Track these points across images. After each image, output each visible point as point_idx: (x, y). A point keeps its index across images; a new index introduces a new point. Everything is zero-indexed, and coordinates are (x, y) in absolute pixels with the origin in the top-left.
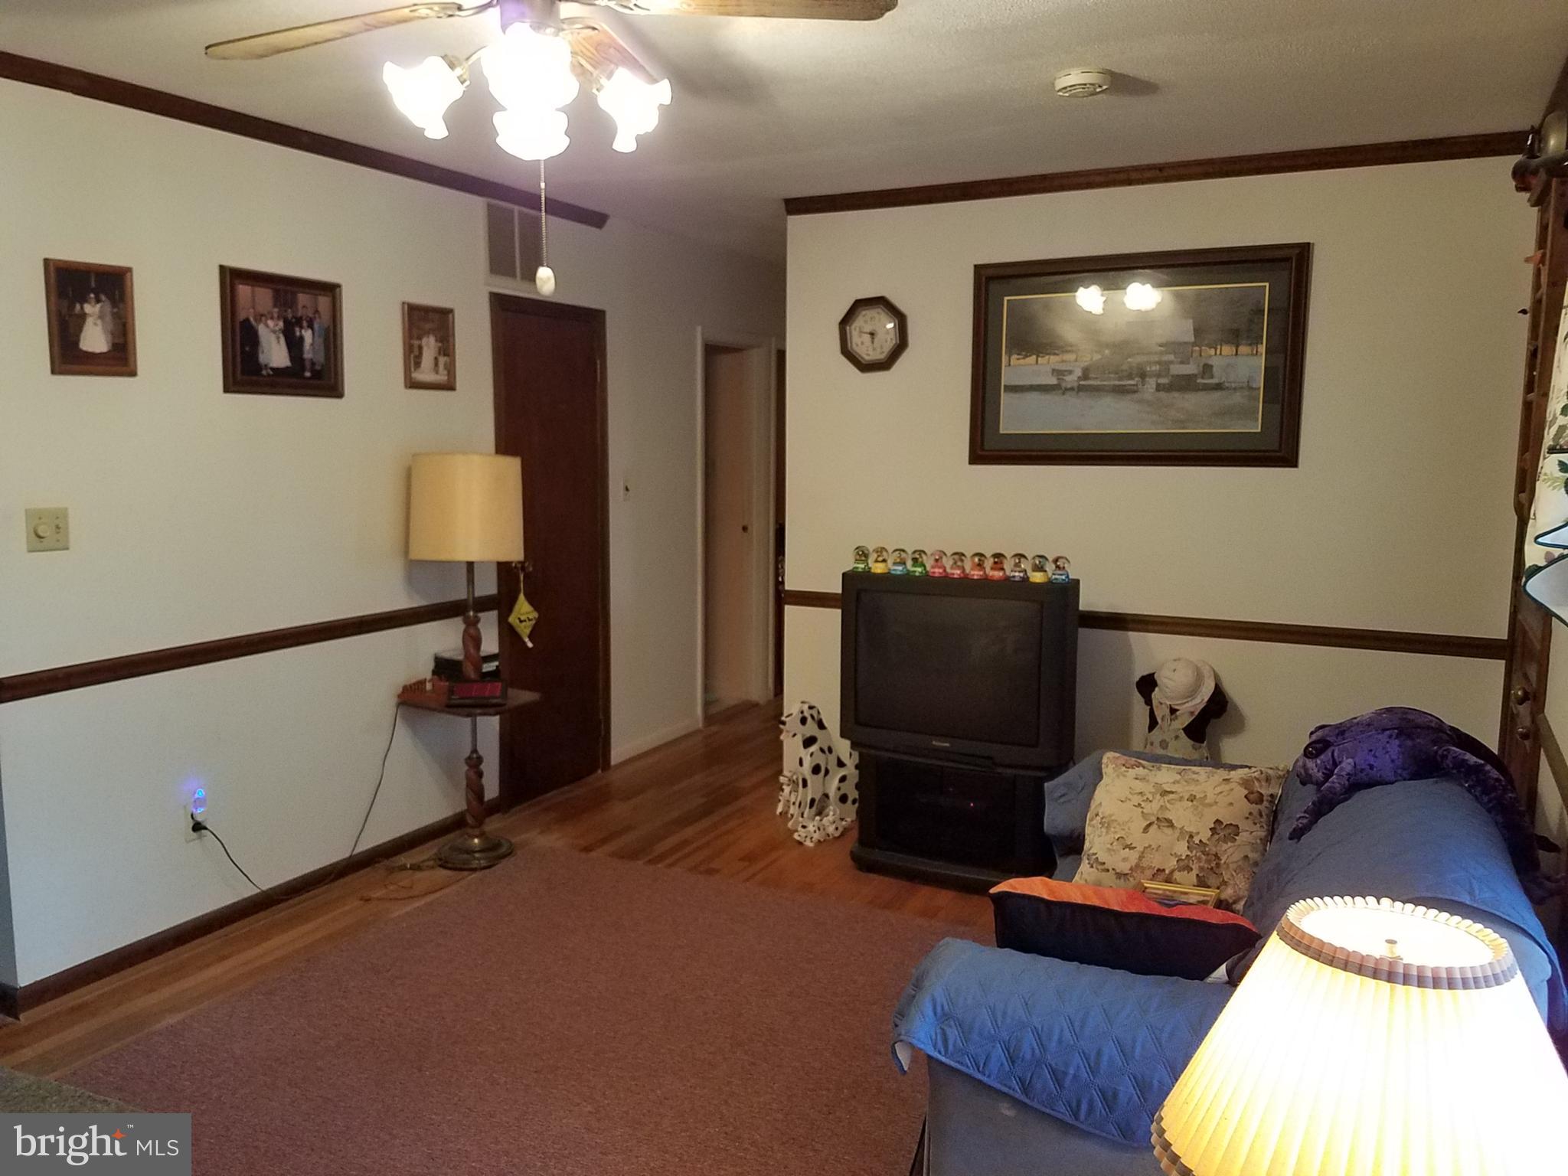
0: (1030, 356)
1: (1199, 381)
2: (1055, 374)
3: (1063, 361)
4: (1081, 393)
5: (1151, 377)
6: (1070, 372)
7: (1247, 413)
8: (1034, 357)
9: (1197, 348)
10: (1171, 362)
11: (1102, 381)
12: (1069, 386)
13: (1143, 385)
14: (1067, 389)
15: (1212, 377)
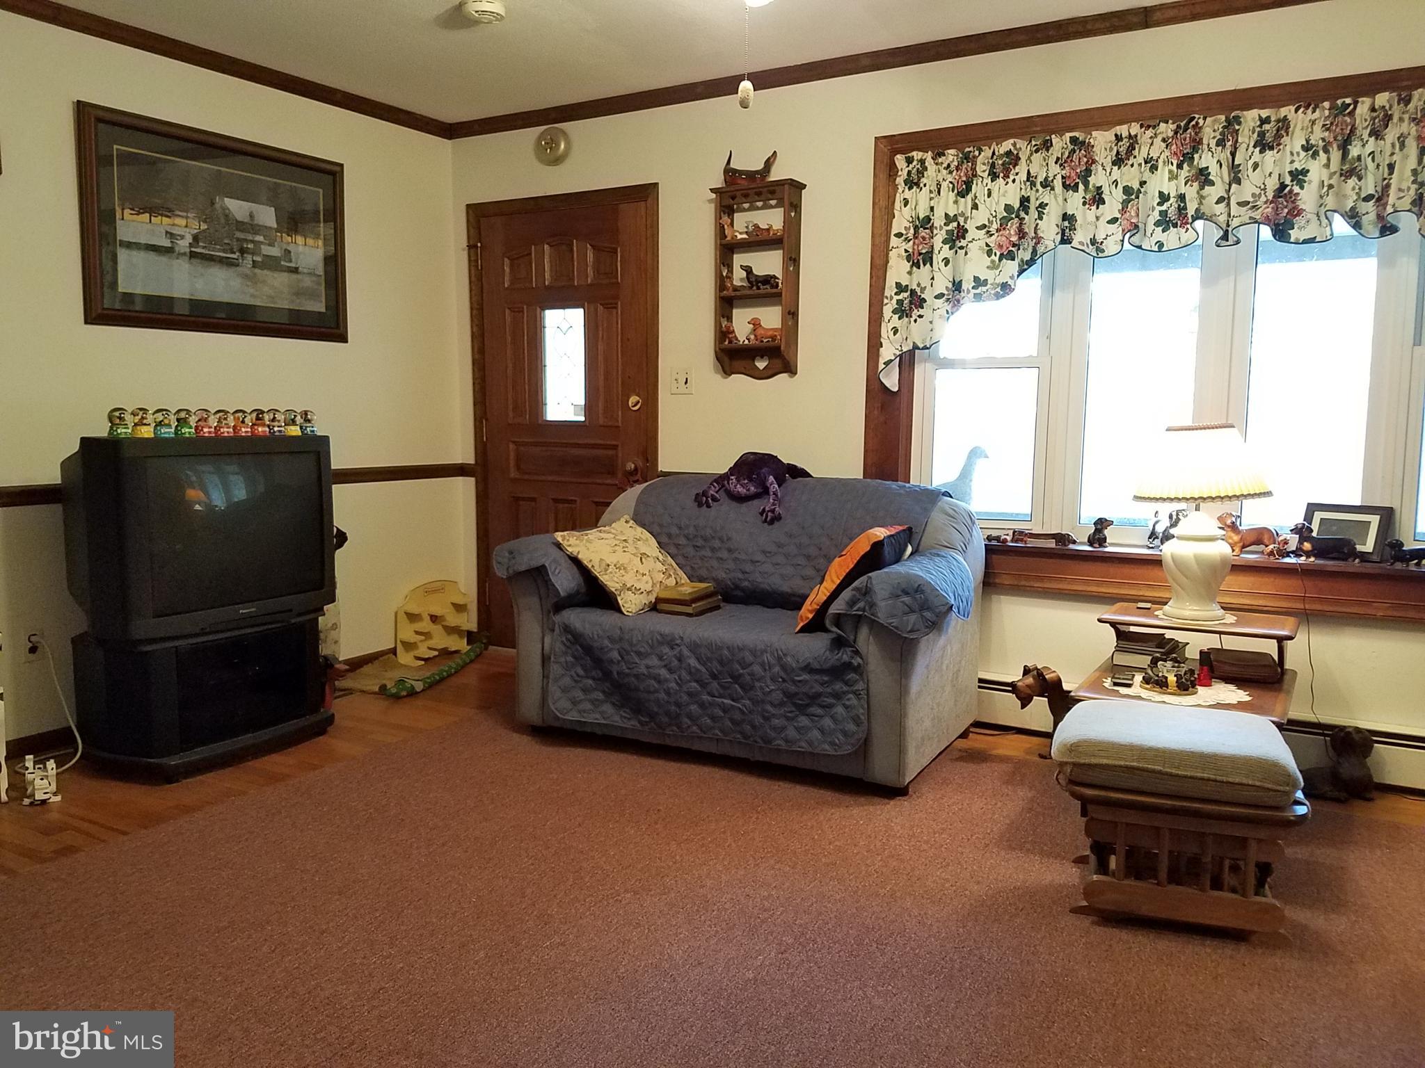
0: (143, 213)
1: (282, 263)
2: (168, 235)
3: (174, 225)
4: (193, 260)
5: (248, 253)
6: (182, 237)
7: (313, 295)
8: (148, 215)
9: (279, 234)
10: (262, 243)
11: (209, 250)
12: (182, 251)
13: (243, 260)
14: (179, 254)
15: (290, 261)
